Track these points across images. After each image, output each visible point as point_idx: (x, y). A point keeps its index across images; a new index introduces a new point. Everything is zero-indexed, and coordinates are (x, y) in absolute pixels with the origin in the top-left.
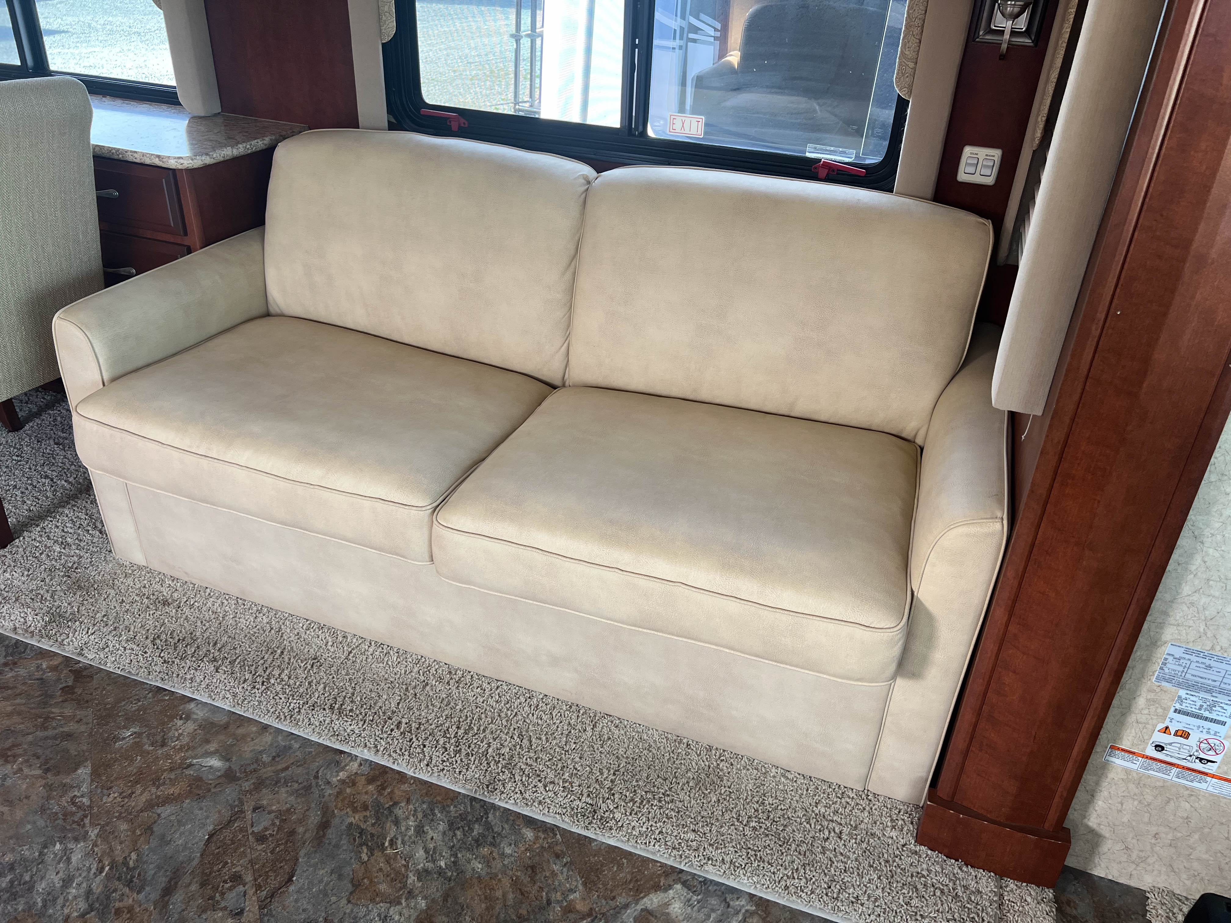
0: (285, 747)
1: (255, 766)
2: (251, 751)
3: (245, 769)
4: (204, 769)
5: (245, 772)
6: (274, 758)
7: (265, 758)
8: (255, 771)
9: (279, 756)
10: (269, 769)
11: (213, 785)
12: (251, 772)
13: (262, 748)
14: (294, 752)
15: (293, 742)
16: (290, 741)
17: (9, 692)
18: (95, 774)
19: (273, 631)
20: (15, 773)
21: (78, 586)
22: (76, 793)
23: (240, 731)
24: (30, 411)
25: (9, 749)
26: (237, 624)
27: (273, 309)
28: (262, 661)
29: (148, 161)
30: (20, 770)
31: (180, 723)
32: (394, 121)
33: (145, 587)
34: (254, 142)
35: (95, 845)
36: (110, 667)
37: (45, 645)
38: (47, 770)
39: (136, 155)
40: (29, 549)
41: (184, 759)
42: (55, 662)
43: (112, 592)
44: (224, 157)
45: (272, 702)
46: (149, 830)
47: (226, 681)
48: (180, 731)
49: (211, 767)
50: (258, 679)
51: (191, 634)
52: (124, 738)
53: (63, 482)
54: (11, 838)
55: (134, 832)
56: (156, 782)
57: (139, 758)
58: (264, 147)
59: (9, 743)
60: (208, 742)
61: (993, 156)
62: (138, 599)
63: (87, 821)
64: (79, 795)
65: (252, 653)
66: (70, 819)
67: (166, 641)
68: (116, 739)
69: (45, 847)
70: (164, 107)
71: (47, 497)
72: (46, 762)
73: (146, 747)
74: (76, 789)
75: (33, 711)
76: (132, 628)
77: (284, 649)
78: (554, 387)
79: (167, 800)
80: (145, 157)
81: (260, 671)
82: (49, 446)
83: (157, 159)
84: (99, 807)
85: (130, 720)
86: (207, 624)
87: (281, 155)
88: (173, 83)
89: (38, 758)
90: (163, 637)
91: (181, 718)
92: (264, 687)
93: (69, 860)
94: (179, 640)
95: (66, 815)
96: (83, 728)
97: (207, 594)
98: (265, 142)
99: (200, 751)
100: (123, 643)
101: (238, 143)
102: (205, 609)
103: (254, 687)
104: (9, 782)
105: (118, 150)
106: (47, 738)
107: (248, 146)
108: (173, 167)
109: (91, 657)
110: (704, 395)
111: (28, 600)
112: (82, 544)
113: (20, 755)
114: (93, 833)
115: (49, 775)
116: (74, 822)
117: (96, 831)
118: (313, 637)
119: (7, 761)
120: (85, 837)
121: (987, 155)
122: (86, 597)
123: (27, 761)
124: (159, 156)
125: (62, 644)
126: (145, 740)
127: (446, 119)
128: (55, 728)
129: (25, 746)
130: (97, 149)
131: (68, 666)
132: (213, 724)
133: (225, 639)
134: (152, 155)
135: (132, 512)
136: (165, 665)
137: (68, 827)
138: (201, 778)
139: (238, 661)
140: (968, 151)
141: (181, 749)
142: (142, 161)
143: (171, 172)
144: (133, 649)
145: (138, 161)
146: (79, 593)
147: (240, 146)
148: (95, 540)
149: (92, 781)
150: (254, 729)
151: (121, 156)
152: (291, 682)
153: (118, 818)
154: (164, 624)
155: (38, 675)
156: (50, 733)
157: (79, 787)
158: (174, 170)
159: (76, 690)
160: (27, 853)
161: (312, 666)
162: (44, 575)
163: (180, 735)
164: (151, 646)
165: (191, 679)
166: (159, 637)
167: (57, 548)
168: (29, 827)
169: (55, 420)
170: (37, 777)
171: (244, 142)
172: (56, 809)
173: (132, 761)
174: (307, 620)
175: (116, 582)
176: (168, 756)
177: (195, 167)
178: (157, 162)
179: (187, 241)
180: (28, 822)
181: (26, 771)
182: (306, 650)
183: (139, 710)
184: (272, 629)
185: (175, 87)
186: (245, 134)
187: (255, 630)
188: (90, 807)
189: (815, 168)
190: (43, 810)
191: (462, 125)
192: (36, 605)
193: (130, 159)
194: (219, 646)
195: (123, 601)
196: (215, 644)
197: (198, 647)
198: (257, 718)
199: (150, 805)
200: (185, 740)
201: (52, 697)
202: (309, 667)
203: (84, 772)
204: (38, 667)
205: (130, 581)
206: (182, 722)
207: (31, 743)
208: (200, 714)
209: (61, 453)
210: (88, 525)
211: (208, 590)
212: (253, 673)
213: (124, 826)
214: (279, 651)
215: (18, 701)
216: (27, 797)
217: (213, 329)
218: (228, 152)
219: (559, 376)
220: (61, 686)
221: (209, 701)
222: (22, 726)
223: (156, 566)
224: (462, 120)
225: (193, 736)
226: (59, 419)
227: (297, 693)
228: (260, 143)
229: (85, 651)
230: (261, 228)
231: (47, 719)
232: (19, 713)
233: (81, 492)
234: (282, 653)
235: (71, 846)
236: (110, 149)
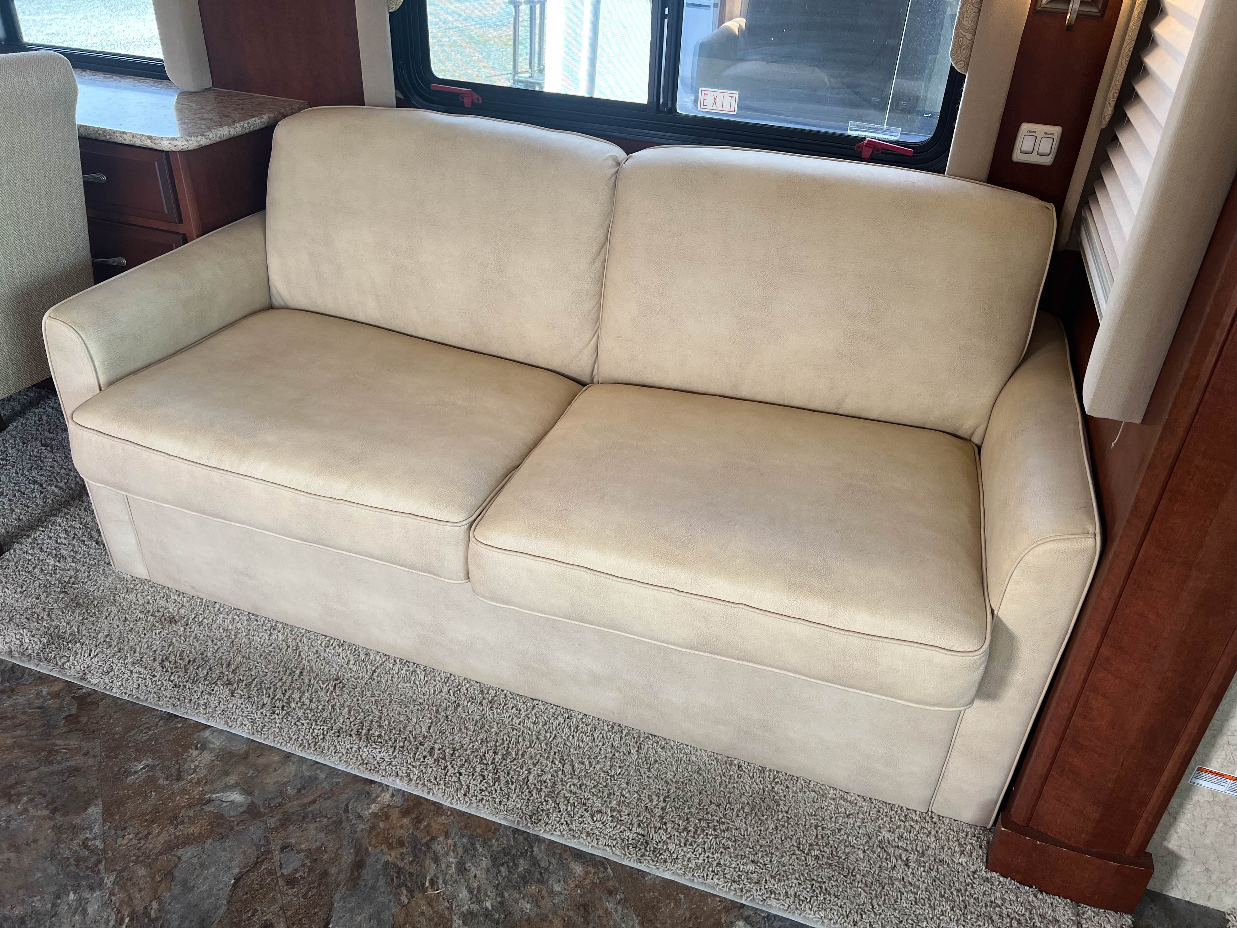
0: (310, 777)
1: (280, 800)
2: (274, 783)
3: (269, 804)
4: (225, 804)
5: (270, 807)
6: (299, 790)
7: (290, 791)
8: (280, 805)
9: (304, 788)
10: (295, 802)
11: (236, 823)
12: (276, 807)
13: (286, 780)
14: (321, 783)
15: (318, 772)
16: (315, 770)
17: (8, 722)
18: (107, 813)
19: (290, 650)
20: (20, 814)
21: (76, 603)
22: (88, 835)
23: (262, 761)
24: (13, 410)
25: (12, 787)
26: (250, 643)
27: (277, 301)
28: (280, 684)
29: (138, 143)
30: (26, 810)
31: (195, 753)
32: (402, 98)
33: (148, 603)
34: (251, 121)
35: (112, 894)
36: (116, 693)
37: (44, 669)
38: (55, 810)
39: (125, 136)
40: (21, 563)
41: (203, 793)
42: (57, 687)
43: (114, 610)
44: (220, 138)
45: (294, 728)
46: (169, 875)
47: (243, 706)
48: (196, 763)
49: (232, 802)
50: (278, 704)
51: (202, 654)
52: (136, 772)
53: (53, 488)
54: (20, 888)
55: (153, 878)
56: (174, 820)
57: (154, 794)
58: (263, 126)
59: (11, 780)
60: (226, 773)
61: (1053, 134)
62: (142, 616)
63: (102, 867)
64: (91, 837)
65: (269, 674)
66: (82, 865)
67: (175, 662)
68: (127, 773)
69: (58, 897)
70: (150, 81)
71: (37, 505)
72: (53, 801)
73: (161, 781)
74: (88, 831)
75: (35, 744)
76: (138, 649)
77: (303, 668)
78: (583, 384)
79: (188, 841)
80: (135, 139)
81: (279, 695)
82: (36, 448)
83: (149, 140)
84: (114, 851)
85: (141, 751)
86: (219, 643)
87: (280, 134)
88: (160, 56)
89: (44, 796)
90: (172, 658)
91: (196, 748)
92: (285, 712)
93: (84, 911)
94: (189, 661)
95: (79, 860)
96: (91, 762)
97: (216, 609)
98: (263, 120)
99: (220, 784)
100: (129, 666)
101: (234, 122)
102: (214, 626)
103: (274, 713)
104: (14, 825)
105: (105, 131)
106: (52, 774)
107: (246, 125)
108: (167, 149)
109: (95, 682)
110: (744, 392)
111: (24, 620)
112: (78, 556)
113: (25, 794)
114: (109, 880)
115: (58, 816)
116: (88, 868)
117: (112, 878)
118: (333, 656)
119: (10, 801)
120: (101, 885)
121: (1045, 133)
122: (86, 615)
123: (32, 800)
124: (150, 138)
125: (62, 668)
126: (159, 774)
127: (457, 94)
128: (60, 763)
129: (29, 784)
130: (82, 130)
131: (70, 692)
132: (231, 754)
133: (239, 659)
134: (143, 135)
135: (132, 522)
136: (176, 689)
137: (82, 874)
138: (222, 815)
139: (254, 683)
140: (1025, 127)
141: (198, 783)
142: (132, 143)
143: (164, 154)
144: (140, 673)
145: (127, 142)
146: (78, 611)
147: (237, 125)
148: (92, 551)
149: (104, 821)
150: (276, 758)
151: (108, 137)
152: (313, 706)
153: (136, 862)
154: (171, 644)
155: (38, 702)
156: (55, 768)
157: (90, 828)
158: (167, 153)
159: (81, 719)
160: (38, 905)
161: (334, 688)
162: (39, 591)
163: (196, 767)
164: (159, 668)
165: (205, 704)
166: (167, 658)
167: (51, 561)
168: (39, 875)
169: (40, 419)
170: (44, 818)
171: (241, 121)
172: (67, 854)
173: (146, 797)
174: (326, 637)
175: (117, 598)
176: (185, 791)
177: (189, 149)
178: (148, 143)
179: (182, 229)
180: (38, 869)
181: (32, 811)
182: (327, 670)
183: (150, 740)
184: (288, 647)
185: (162, 60)
186: (240, 112)
187: (270, 649)
188: (104, 850)
189: (859, 147)
190: (53, 855)
191: (476, 101)
192: (32, 625)
193: (119, 140)
194: (233, 667)
195: (126, 620)
196: (229, 665)
197: (210, 669)
198: (278, 746)
199: (170, 847)
200: (202, 773)
201: (55, 727)
202: (331, 689)
203: (95, 811)
204: (38, 694)
205: (132, 596)
206: (197, 752)
207: (35, 780)
208: (217, 742)
209: (49, 455)
210: (83, 535)
211: (217, 606)
212: (272, 696)
213: (142, 872)
214: (298, 672)
215: (19, 732)
216: (35, 841)
217: (214, 325)
218: (225, 132)
219: (588, 371)
220: (64, 715)
221: (226, 728)
222: (24, 761)
223: (160, 579)
224: (476, 96)
225: (211, 768)
226: (44, 418)
227: (321, 718)
228: (258, 121)
229: (88, 676)
230: (261, 213)
231: (51, 752)
232: (21, 747)
233: (73, 499)
234: (301, 673)
235: (86, 895)
236: (96, 130)
